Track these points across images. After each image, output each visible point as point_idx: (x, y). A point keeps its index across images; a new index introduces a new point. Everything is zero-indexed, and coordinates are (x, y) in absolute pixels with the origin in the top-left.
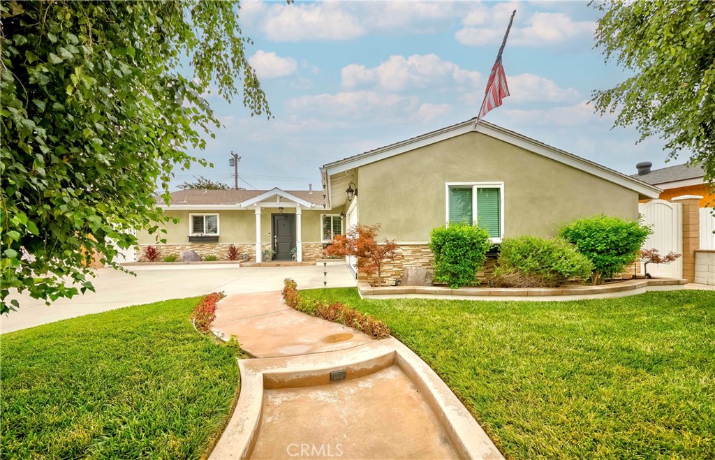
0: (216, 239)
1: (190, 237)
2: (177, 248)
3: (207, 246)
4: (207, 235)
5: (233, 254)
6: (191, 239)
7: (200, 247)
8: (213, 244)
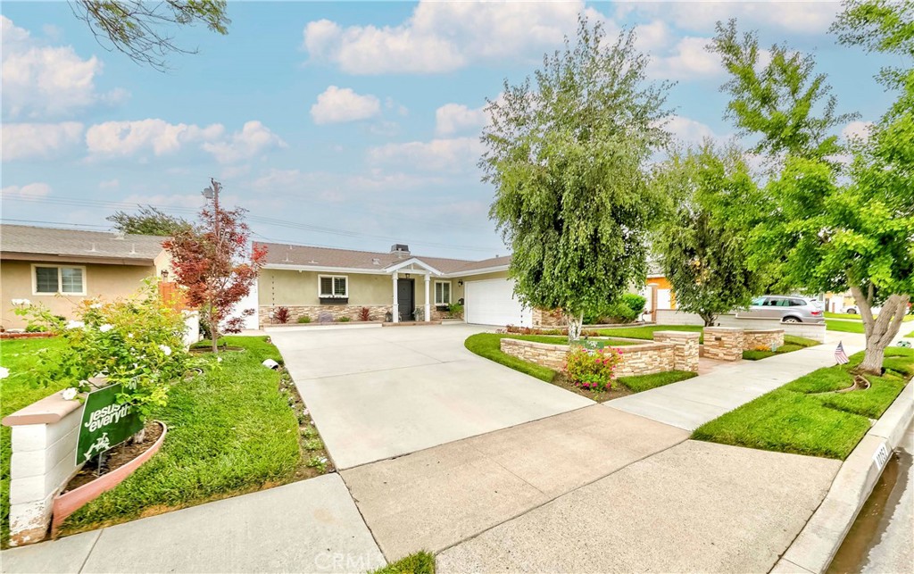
0: (346, 301)
1: (321, 299)
2: (306, 309)
3: (336, 307)
4: (335, 296)
5: (365, 316)
6: (323, 301)
7: (329, 308)
8: (342, 306)
